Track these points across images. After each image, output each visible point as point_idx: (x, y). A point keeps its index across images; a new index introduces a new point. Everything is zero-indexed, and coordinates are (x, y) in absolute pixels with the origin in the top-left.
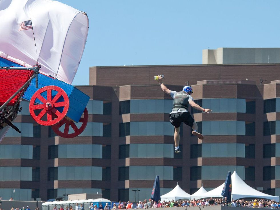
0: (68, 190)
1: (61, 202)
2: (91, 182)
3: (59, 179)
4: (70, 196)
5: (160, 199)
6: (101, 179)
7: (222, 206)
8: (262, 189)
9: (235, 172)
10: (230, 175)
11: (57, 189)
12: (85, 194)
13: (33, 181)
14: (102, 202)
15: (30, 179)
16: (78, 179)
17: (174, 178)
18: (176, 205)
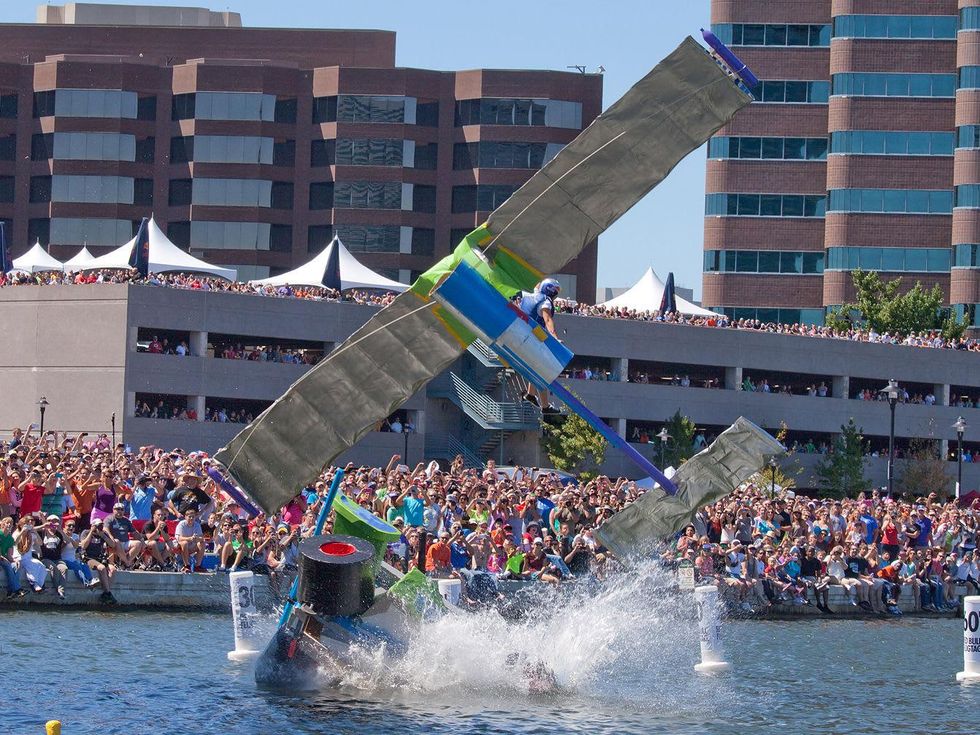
7: (129, 284)
10: (146, 222)
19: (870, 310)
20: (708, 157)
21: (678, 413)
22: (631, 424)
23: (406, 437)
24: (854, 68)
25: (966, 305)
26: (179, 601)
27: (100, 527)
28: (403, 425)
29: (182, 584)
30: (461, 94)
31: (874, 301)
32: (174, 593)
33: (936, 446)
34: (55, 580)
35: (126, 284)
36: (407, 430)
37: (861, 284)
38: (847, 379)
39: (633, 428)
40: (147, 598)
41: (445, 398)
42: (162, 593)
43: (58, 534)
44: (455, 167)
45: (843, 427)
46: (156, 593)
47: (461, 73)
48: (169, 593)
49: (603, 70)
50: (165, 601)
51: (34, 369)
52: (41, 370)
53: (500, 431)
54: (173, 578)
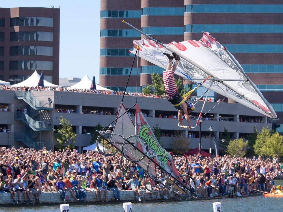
19: (157, 87)
20: (101, 36)
21: (99, 124)
22: (83, 128)
23: (8, 134)
24: (149, 6)
25: (188, 85)
28: (7, 130)
30: (12, 16)
31: (159, 84)
33: (183, 133)
36: (8, 132)
37: (154, 78)
38: (154, 111)
39: (84, 129)
41: (20, 120)
44: (10, 40)
45: (154, 127)
47: (12, 9)
49: (60, 7)
53: (40, 131)
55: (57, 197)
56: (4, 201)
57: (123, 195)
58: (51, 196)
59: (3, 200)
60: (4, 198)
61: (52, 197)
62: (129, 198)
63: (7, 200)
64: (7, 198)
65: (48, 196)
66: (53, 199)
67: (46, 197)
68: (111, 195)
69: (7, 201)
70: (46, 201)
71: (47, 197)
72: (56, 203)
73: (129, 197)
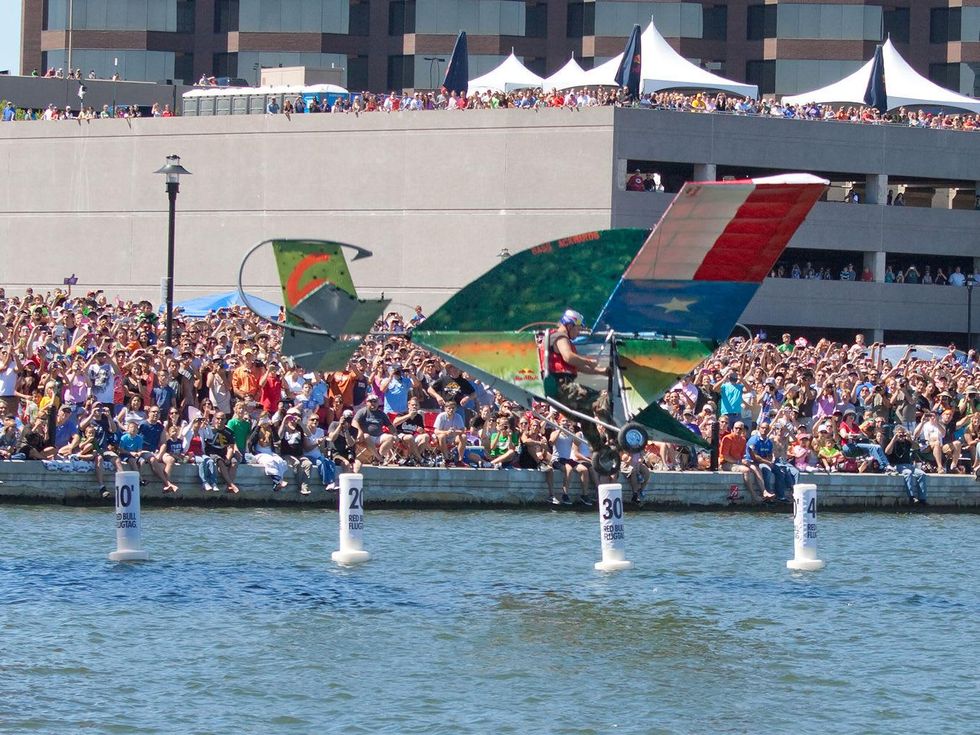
0: (263, 56)
1: (245, 91)
2: (320, 38)
3: (243, 27)
4: (265, 73)
5: (465, 89)
6: (345, 30)
7: (616, 107)
8: (718, 66)
9: (652, 23)
10: (639, 32)
11: (235, 54)
12: (303, 68)
13: (178, 32)
14: (328, 93)
15: (172, 27)
16: (289, 28)
17: (527, 29)
18: (504, 103)
23: (970, 291)
26: (434, 497)
27: (349, 419)
28: (966, 276)
29: (437, 480)
32: (429, 489)
34: (298, 478)
35: (612, 107)
40: (400, 494)
42: (416, 489)
43: (299, 428)
46: (410, 489)
48: (423, 489)
50: (420, 498)
51: (503, 212)
52: (512, 213)
54: (427, 473)
55: (696, 487)
56: (513, 495)
57: (942, 489)
58: (673, 484)
59: (510, 490)
60: (513, 485)
61: (678, 488)
62: (965, 498)
63: (524, 491)
64: (522, 485)
65: (666, 484)
66: (684, 492)
67: (657, 487)
68: (896, 489)
69: (523, 494)
70: (657, 498)
71: (663, 487)
72: (692, 505)
73: (964, 495)
